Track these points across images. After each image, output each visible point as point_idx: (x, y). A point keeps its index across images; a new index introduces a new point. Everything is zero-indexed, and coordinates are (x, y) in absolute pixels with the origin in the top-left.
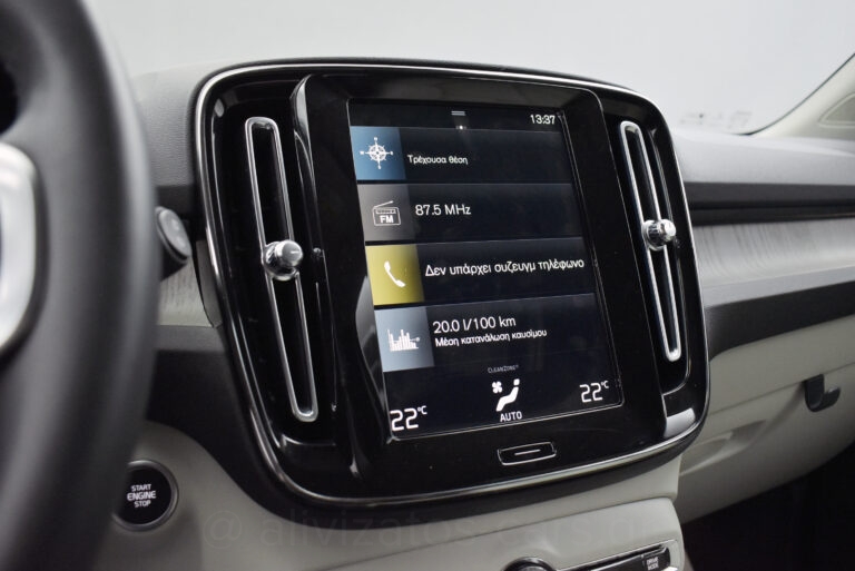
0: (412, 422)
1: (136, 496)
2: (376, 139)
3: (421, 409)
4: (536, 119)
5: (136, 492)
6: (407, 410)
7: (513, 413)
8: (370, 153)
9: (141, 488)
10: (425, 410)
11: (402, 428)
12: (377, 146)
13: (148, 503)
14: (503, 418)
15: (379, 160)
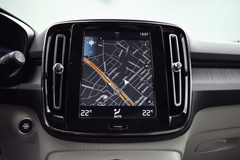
0: (87, 114)
1: (25, 126)
2: (92, 39)
3: (90, 111)
4: (142, 34)
5: (25, 125)
6: (86, 111)
7: (119, 116)
8: (89, 43)
9: (26, 124)
10: (91, 111)
11: (84, 115)
12: (92, 41)
13: (27, 128)
14: (115, 116)
15: (91, 44)
